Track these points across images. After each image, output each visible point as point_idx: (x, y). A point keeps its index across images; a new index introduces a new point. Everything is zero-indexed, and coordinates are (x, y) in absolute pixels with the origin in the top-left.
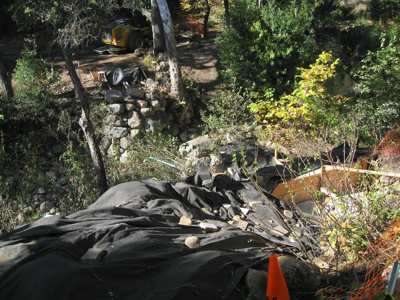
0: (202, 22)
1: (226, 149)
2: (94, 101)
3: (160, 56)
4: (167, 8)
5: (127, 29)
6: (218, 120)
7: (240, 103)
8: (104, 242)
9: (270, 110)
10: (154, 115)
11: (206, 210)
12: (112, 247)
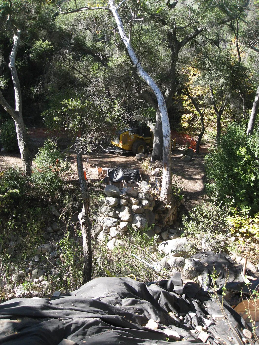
0: (196, 140)
1: (200, 258)
2: (94, 191)
3: (156, 163)
4: (169, 126)
5: (133, 136)
6: (197, 227)
7: (219, 215)
8: (78, 335)
9: (244, 225)
10: (143, 212)
11: (172, 315)
12: (84, 341)
